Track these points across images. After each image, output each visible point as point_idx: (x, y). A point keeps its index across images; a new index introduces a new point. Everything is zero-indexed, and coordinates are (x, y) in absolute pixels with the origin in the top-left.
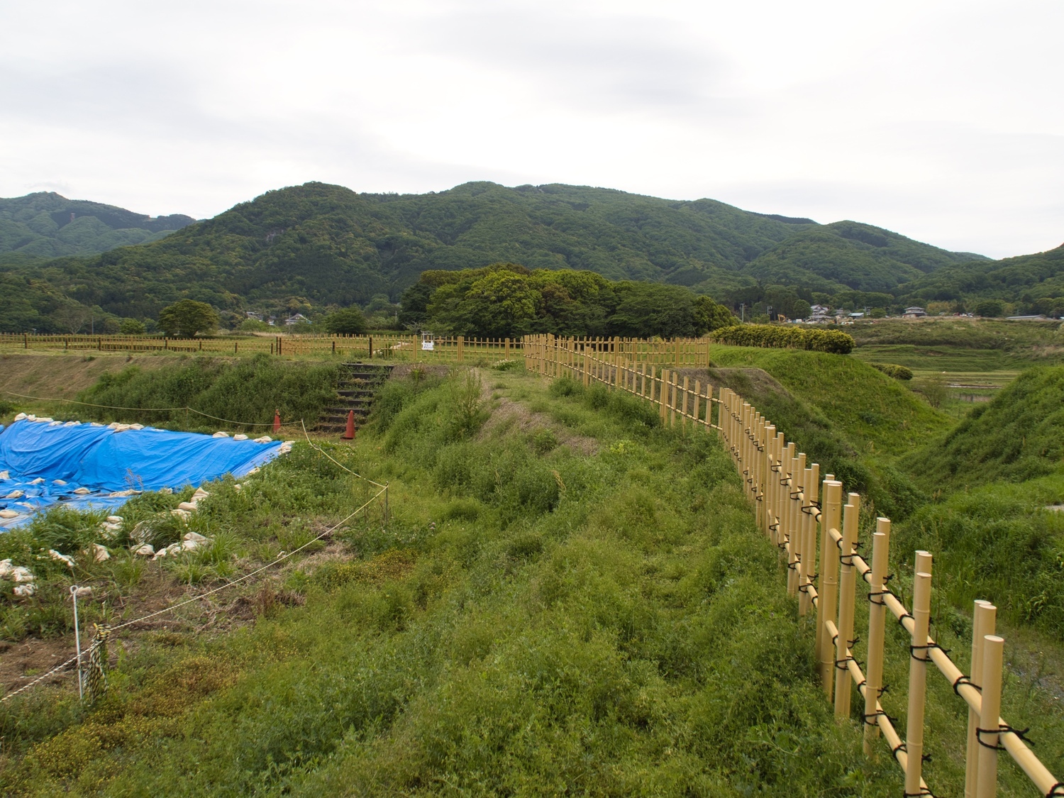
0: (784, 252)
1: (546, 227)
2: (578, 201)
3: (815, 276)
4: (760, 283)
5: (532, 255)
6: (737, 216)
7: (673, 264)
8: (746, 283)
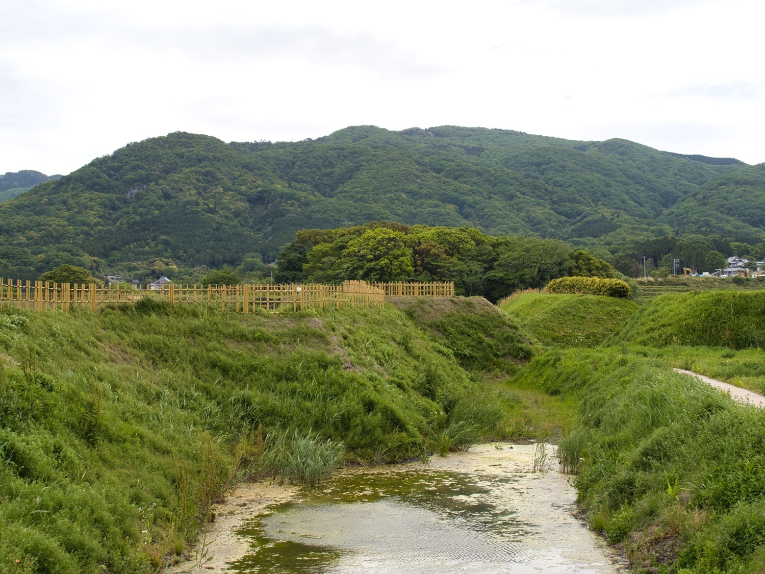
0: (705, 197)
1: (435, 174)
2: (473, 144)
3: (740, 223)
5: (420, 206)
6: (652, 157)
7: (579, 214)
8: (660, 232)
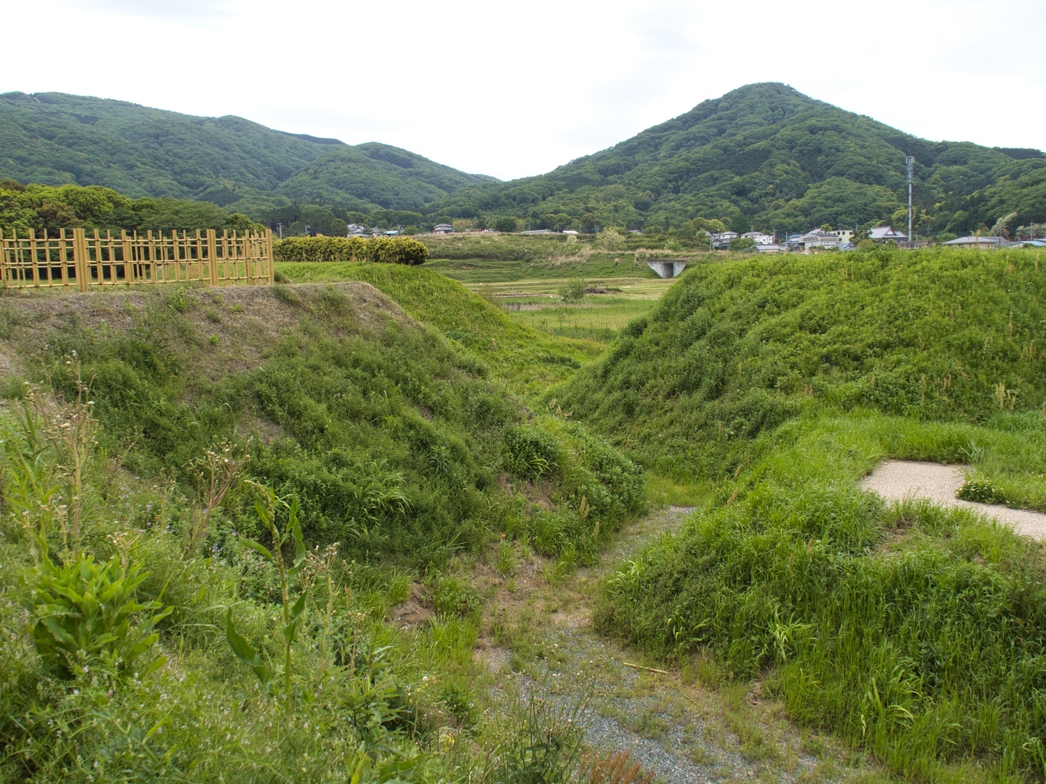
0: (316, 172)
2: (85, 113)
3: (348, 196)
4: (295, 203)
6: (265, 135)
7: (201, 184)
8: (280, 203)
